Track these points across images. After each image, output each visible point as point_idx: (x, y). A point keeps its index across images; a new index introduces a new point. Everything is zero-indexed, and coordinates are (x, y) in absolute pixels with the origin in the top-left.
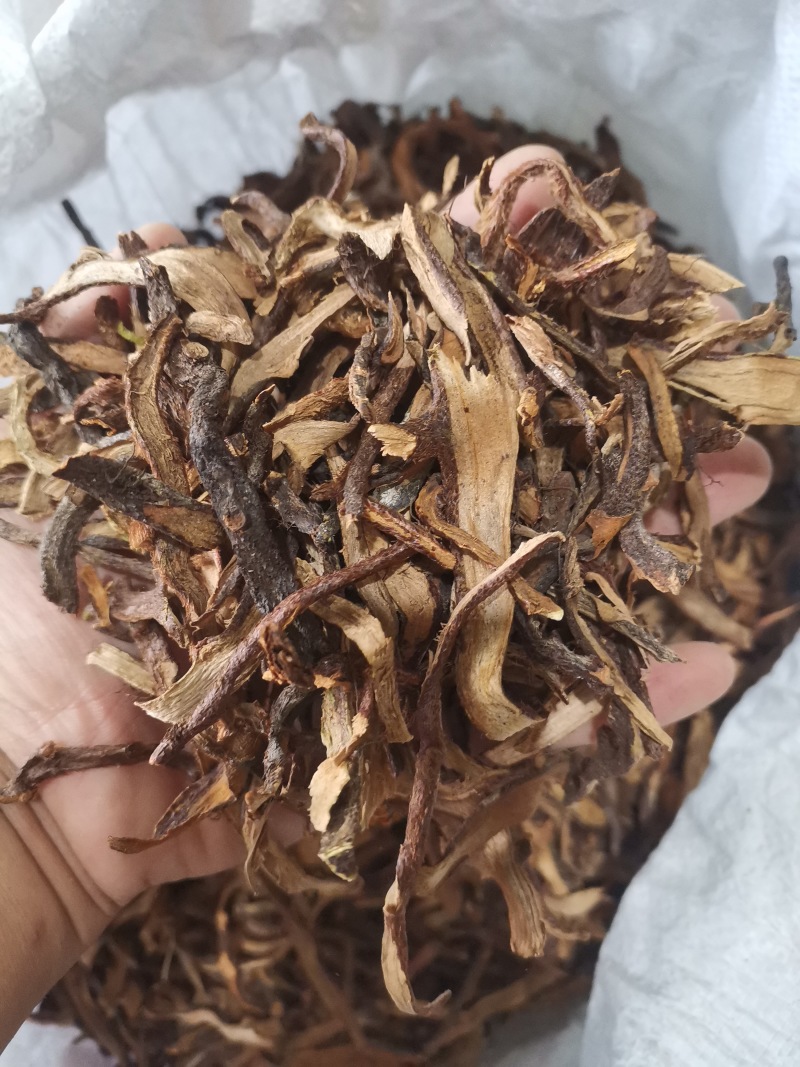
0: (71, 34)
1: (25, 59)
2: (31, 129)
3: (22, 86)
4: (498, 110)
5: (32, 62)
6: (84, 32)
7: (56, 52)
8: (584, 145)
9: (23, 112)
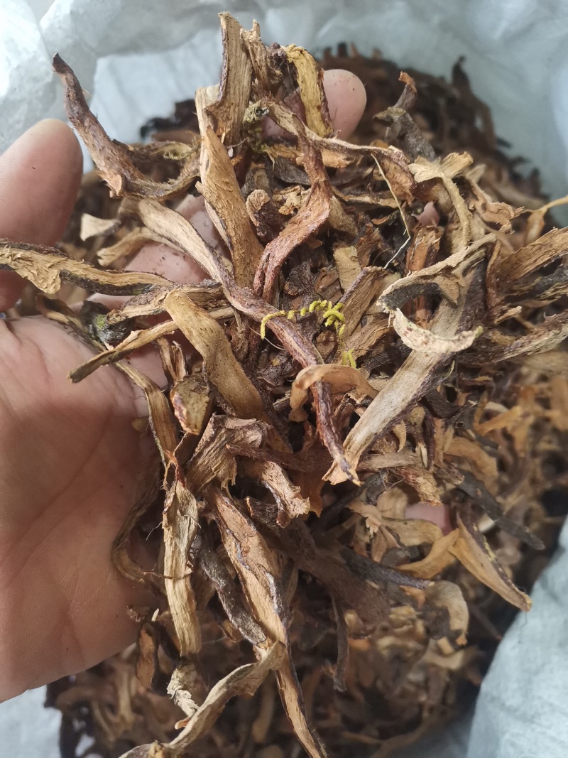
0: (72, 13)
1: (37, 36)
2: (41, 94)
3: (35, 58)
4: (377, 51)
5: (43, 38)
6: (81, 11)
7: (60, 28)
8: (442, 79)
9: (35, 80)
